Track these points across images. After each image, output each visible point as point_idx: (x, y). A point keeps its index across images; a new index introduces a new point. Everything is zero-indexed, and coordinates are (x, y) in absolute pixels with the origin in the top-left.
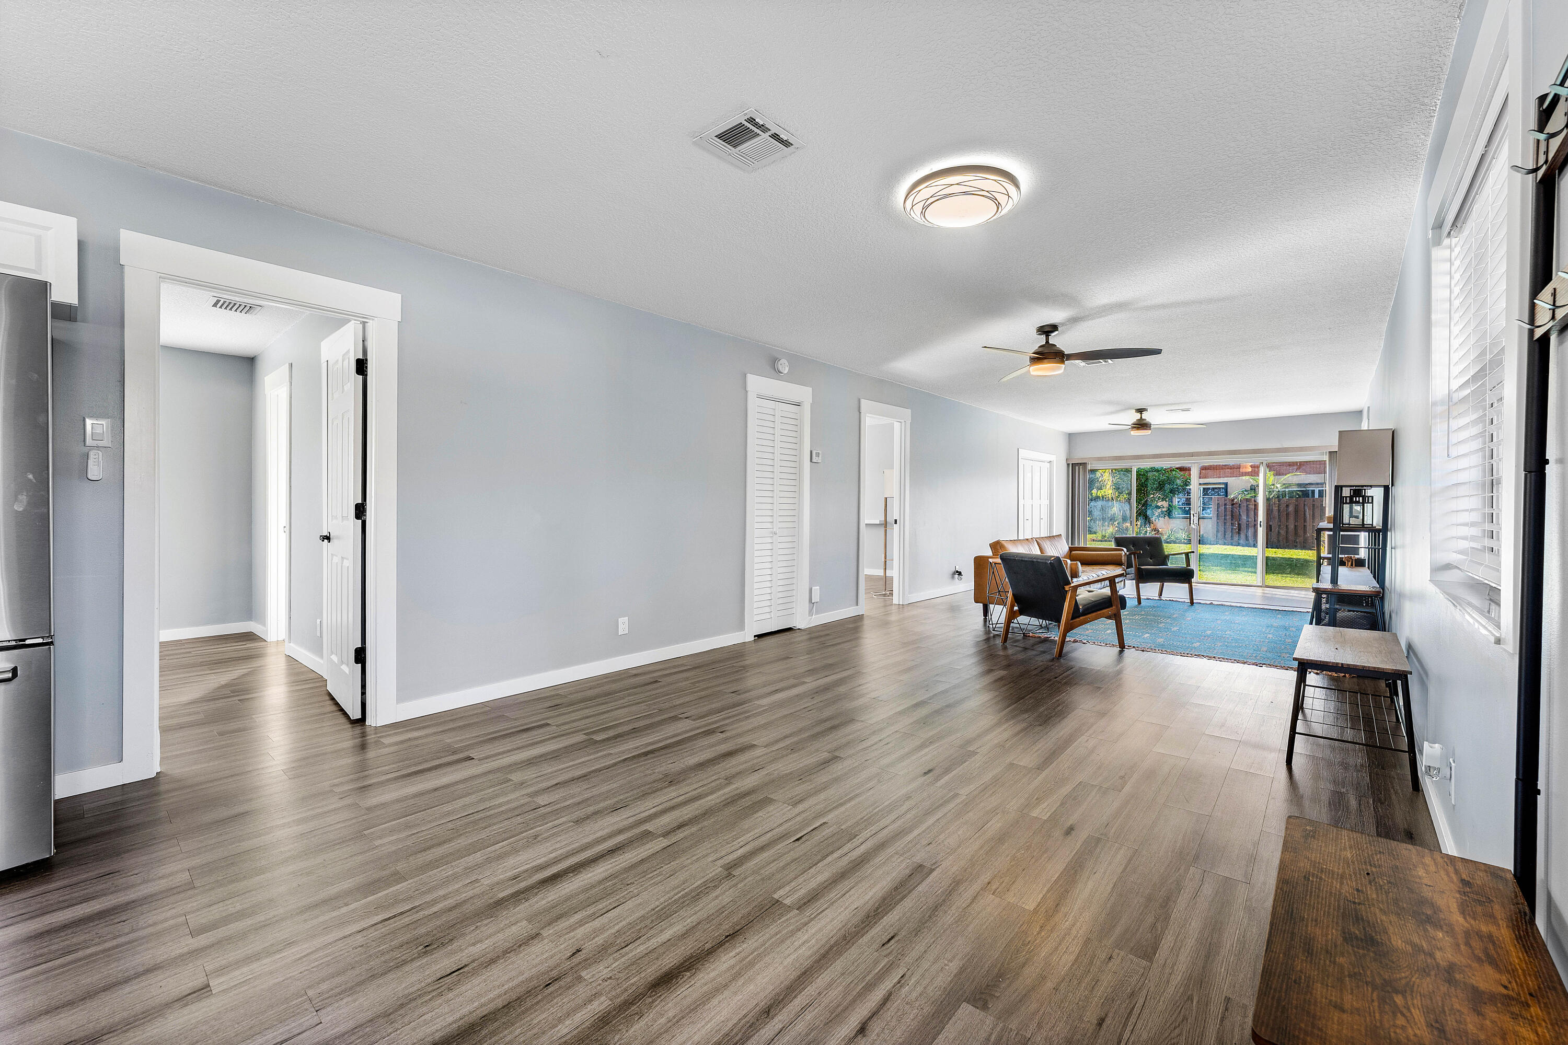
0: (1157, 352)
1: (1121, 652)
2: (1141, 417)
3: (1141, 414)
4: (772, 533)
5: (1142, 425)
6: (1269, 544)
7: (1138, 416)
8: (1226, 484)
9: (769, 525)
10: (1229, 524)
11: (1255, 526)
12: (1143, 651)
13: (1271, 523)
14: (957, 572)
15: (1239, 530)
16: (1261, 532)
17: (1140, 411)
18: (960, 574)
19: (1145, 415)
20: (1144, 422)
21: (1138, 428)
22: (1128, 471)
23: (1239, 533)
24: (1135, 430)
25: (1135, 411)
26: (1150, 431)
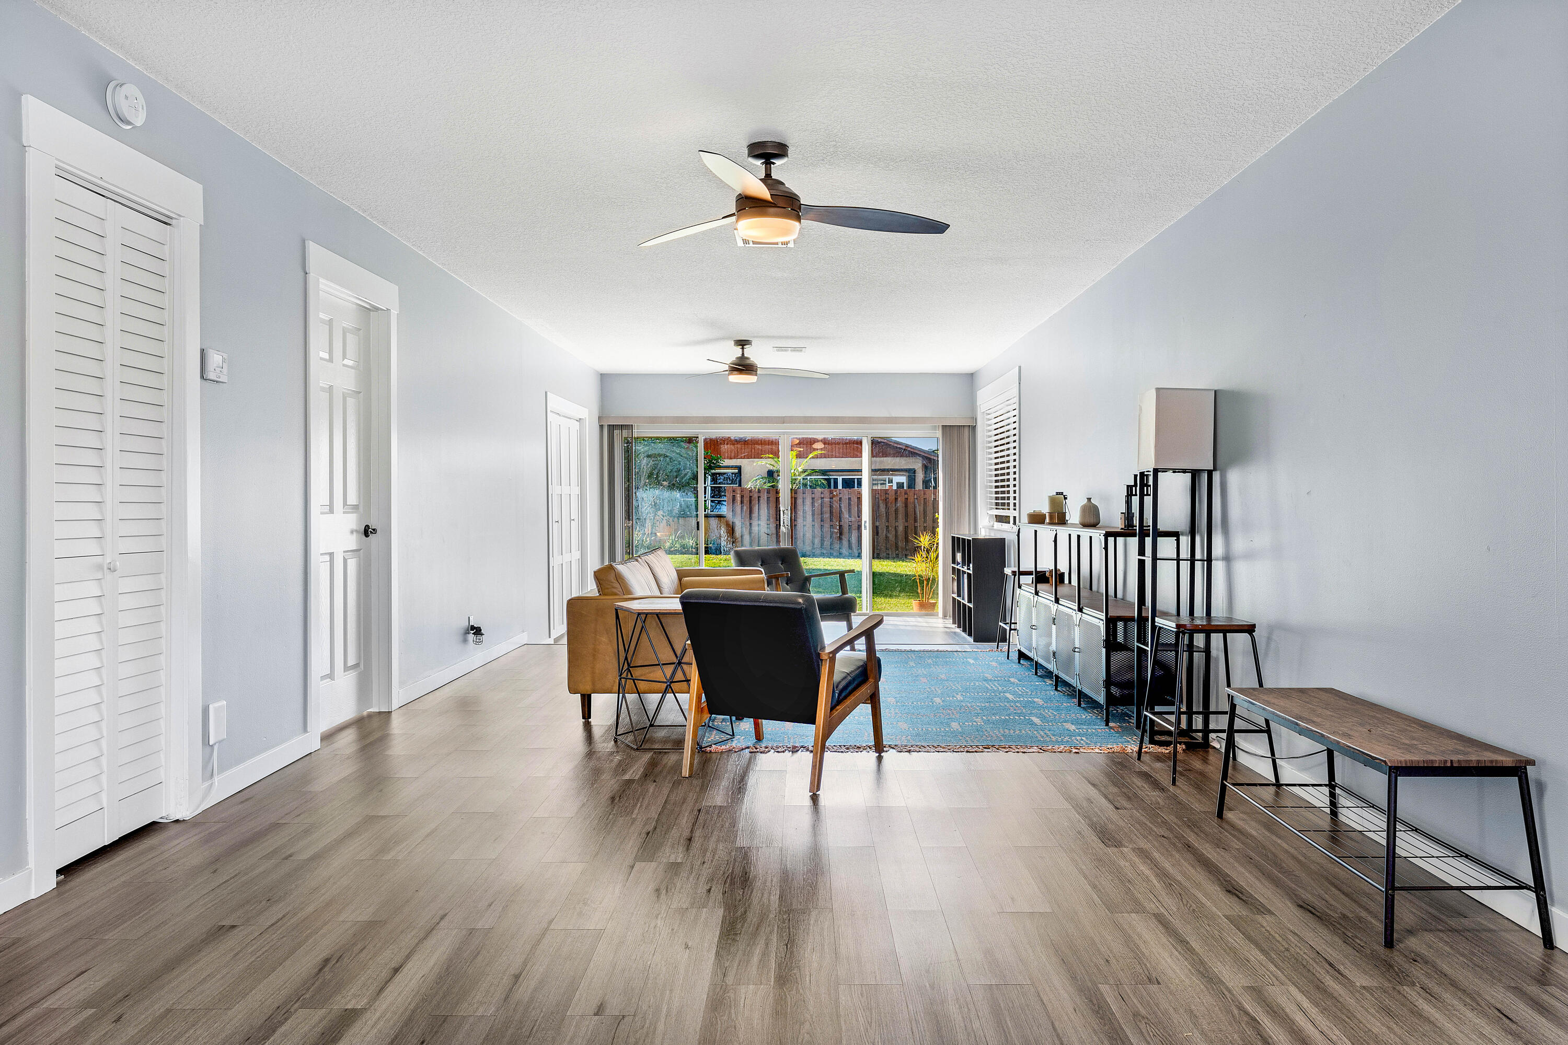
0: (938, 228)
1: (880, 759)
2: (743, 354)
3: (743, 348)
4: (100, 567)
5: (743, 367)
6: (876, 554)
7: (738, 352)
8: (739, 468)
9: (92, 548)
10: (827, 526)
11: (859, 527)
12: (909, 751)
13: (877, 524)
14: (473, 628)
15: (841, 534)
16: (866, 535)
17: (742, 343)
18: (477, 631)
19: (749, 352)
20: (748, 362)
21: (740, 371)
22: (691, 440)
23: (840, 539)
24: (735, 372)
25: (733, 343)
26: (756, 377)
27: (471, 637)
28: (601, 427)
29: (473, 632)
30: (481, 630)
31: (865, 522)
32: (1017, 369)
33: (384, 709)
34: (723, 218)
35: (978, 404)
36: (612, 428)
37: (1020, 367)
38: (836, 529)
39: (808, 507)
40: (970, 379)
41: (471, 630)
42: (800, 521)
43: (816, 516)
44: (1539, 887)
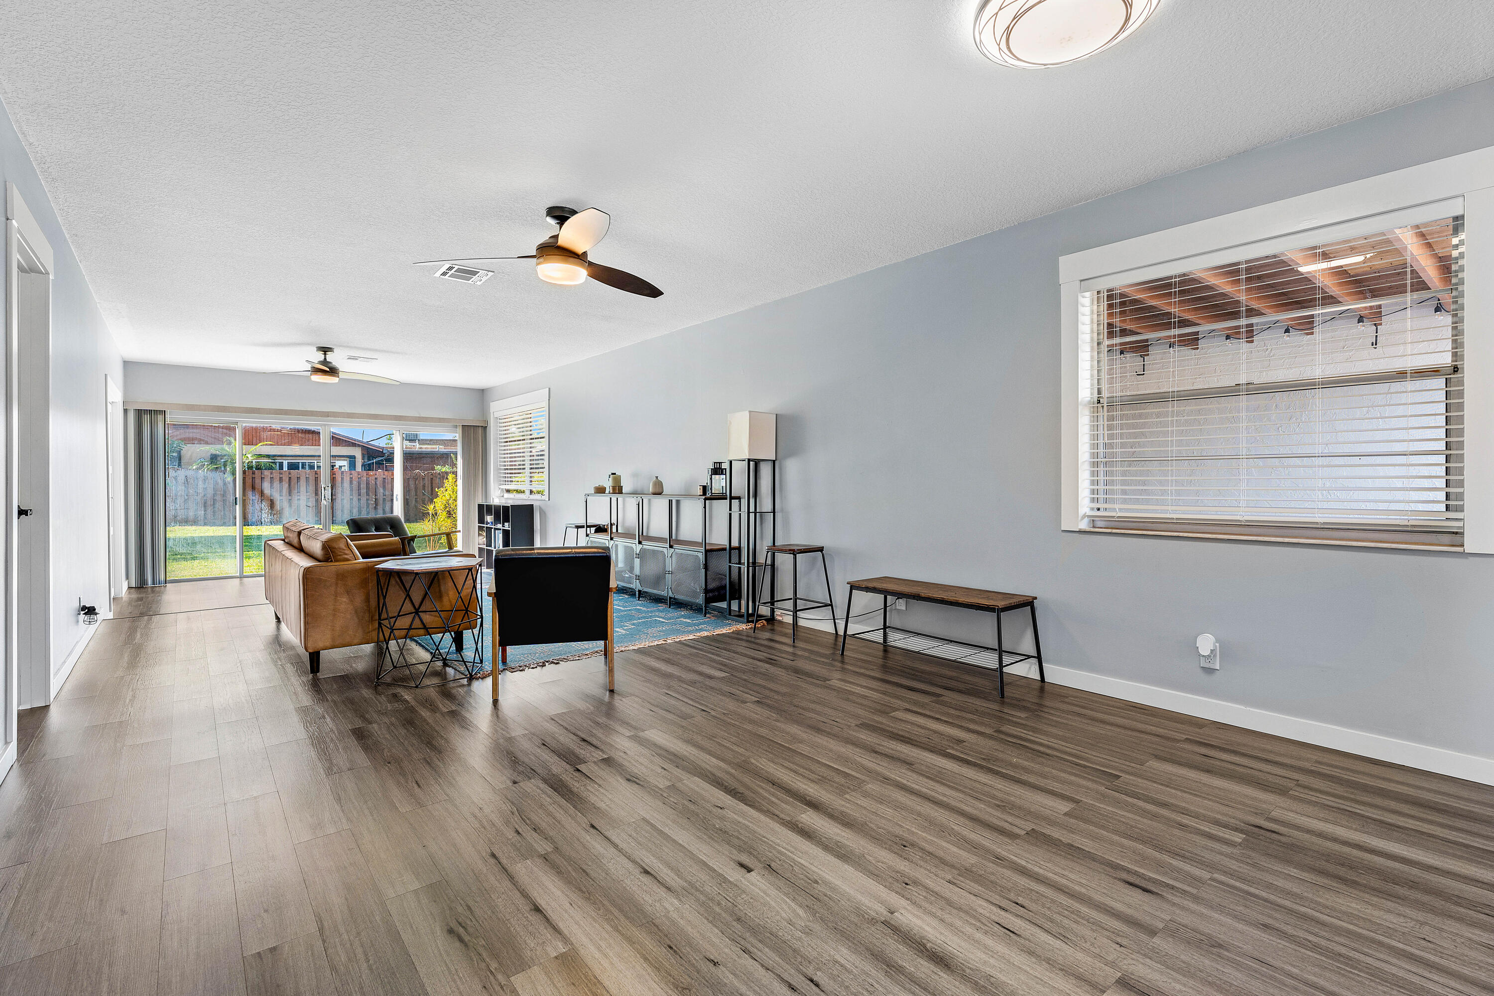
0: (654, 292)
2: (325, 358)
3: (325, 354)
5: (326, 369)
7: (320, 356)
13: (408, 497)
17: (325, 350)
20: (330, 365)
21: (323, 372)
24: (320, 373)
25: (316, 349)
26: (338, 379)
27: (82, 616)
28: (126, 411)
29: (84, 612)
30: (95, 610)
31: (397, 495)
32: (548, 389)
33: (41, 704)
34: (519, 257)
35: (491, 411)
36: (140, 413)
37: (549, 389)
38: (373, 501)
39: (346, 484)
40: (482, 395)
41: (82, 611)
42: (339, 496)
43: (354, 492)
44: (1039, 658)
